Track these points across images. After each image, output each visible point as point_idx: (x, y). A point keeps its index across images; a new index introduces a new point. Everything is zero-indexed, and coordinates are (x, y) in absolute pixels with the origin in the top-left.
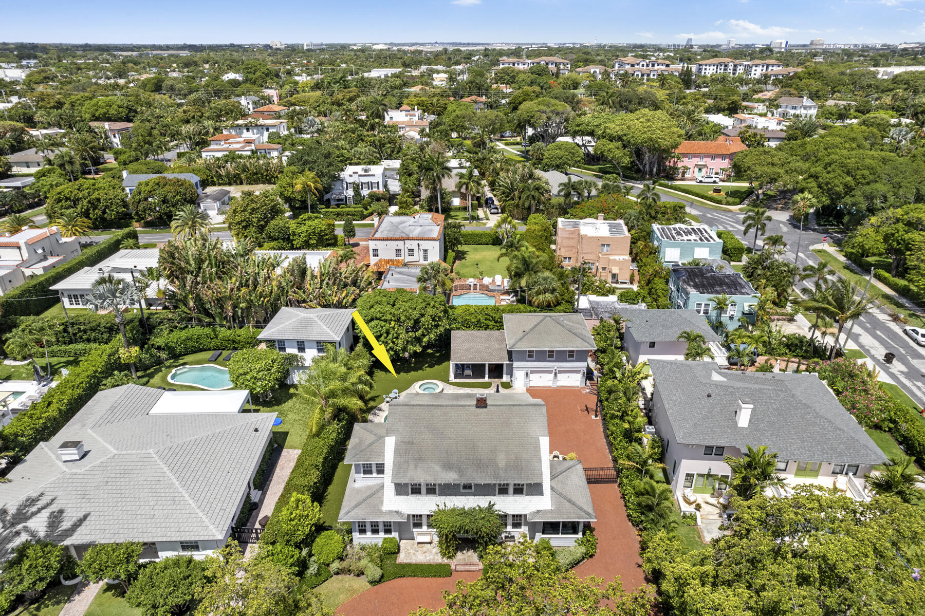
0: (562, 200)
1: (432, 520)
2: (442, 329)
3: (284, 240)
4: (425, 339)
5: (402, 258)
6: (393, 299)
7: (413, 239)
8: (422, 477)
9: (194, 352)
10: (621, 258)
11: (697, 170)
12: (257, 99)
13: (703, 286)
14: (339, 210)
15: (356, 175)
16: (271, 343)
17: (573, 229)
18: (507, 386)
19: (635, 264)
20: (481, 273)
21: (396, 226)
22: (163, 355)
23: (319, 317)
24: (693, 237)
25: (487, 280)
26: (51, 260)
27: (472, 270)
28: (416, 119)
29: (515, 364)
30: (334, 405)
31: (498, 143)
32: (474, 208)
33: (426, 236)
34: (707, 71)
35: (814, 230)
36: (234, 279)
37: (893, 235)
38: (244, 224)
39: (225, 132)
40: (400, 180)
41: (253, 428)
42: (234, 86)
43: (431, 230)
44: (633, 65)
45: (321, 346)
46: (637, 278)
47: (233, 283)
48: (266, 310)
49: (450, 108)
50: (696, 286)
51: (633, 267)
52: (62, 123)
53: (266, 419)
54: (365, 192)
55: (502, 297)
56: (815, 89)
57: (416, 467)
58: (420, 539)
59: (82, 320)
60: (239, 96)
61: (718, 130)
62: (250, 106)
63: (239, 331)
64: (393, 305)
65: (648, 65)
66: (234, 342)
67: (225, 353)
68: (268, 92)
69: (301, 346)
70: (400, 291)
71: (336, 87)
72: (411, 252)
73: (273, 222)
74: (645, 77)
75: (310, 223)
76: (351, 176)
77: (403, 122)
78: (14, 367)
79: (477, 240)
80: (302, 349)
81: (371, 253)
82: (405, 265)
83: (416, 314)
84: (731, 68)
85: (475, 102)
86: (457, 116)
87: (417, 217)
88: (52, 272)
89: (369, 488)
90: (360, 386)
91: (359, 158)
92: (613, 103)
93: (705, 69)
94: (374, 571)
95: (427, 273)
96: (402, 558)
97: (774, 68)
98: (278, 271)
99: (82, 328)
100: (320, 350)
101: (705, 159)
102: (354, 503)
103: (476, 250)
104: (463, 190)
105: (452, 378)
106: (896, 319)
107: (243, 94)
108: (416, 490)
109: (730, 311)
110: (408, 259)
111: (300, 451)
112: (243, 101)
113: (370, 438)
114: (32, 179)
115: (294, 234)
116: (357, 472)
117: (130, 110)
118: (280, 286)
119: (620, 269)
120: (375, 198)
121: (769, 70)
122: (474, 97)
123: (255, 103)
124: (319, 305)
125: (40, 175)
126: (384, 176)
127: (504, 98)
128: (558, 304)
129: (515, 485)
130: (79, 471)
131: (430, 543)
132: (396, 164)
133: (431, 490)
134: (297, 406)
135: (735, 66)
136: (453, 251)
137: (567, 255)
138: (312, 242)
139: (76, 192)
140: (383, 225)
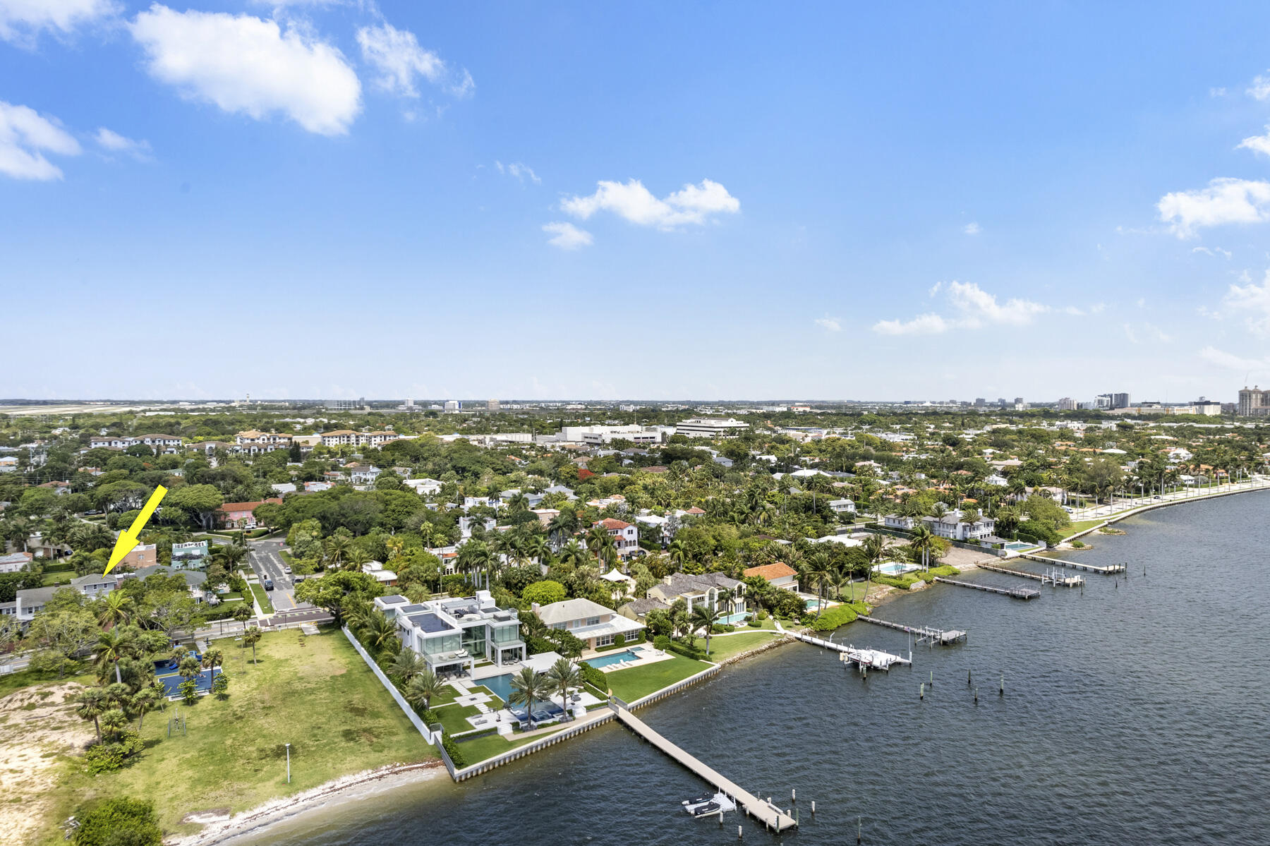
10: (151, 561)
11: (242, 522)
24: (194, 546)
44: (253, 440)
49: (26, 493)
74: (263, 451)
85: (57, 487)
87: (12, 555)
101: (247, 514)
122: (54, 482)
127: (91, 481)
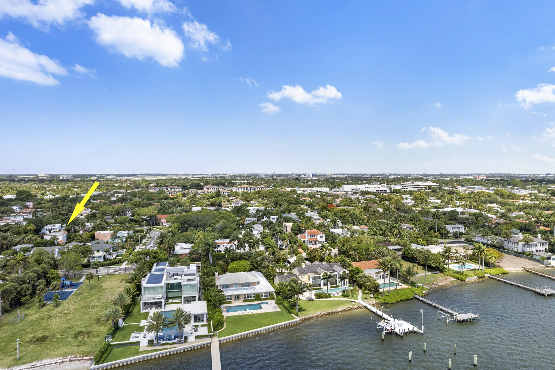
12: (22, 206)
15: (50, 226)
39: (5, 218)
42: (10, 202)
44: (208, 189)
54: (52, 231)
60: (13, 206)
62: (18, 209)
65: (214, 188)
68: (27, 203)
76: (48, 227)
107: (15, 205)
112: (14, 208)
123: (20, 208)
135: (250, 188)
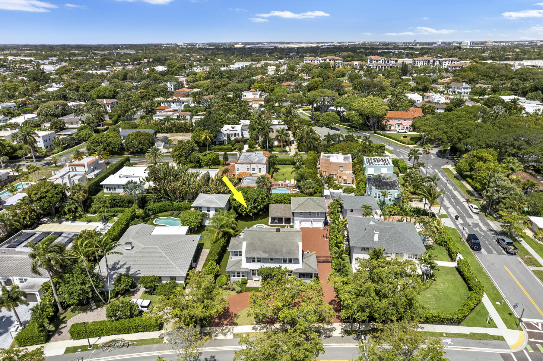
0: (326, 142)
1: (260, 272)
2: (266, 203)
3: (196, 162)
4: (259, 207)
5: (250, 172)
6: (246, 191)
7: (254, 164)
8: (255, 255)
9: (163, 212)
10: (348, 172)
11: (397, 126)
12: (176, 83)
13: (379, 186)
14: (220, 147)
15: (229, 130)
16: (196, 208)
17: (327, 159)
18: (292, 227)
19: (354, 175)
20: (285, 179)
21: (247, 157)
22: (150, 213)
23: (216, 198)
24: (381, 163)
25: (287, 182)
26: (96, 172)
27: (281, 177)
28: (258, 96)
29: (295, 218)
30: (223, 231)
31: (299, 109)
32: (284, 146)
33: (260, 162)
34: (418, 64)
35: (447, 158)
36: (180, 182)
37: (472, 163)
38: (179, 155)
39: (162, 105)
40: (249, 132)
41: (192, 240)
42: (163, 75)
43: (263, 159)
44: (377, 61)
45: (217, 209)
46: (355, 181)
47: (180, 183)
48: (193, 194)
49: (275, 90)
50: (376, 186)
51: (353, 176)
52: (81, 98)
53: (197, 238)
54: (233, 138)
55: (294, 190)
56: (472, 77)
57: (253, 252)
58: (255, 279)
59: (117, 198)
61: (412, 103)
62: (172, 87)
63: (181, 203)
64: (246, 193)
65: (385, 61)
66: (179, 207)
67: (176, 212)
68: (181, 79)
69: (209, 209)
70: (249, 187)
71: (217, 77)
72: (254, 169)
73: (192, 155)
74: (383, 68)
75: (209, 155)
76: (226, 131)
77: (251, 99)
78: (91, 217)
79: (284, 162)
80: (209, 211)
81: (236, 169)
82: (251, 175)
83: (255, 197)
84: (431, 62)
85: (289, 85)
86: (279, 95)
87: (257, 153)
88: (99, 177)
89: (236, 260)
90: (233, 225)
91: (230, 120)
92: (360, 87)
93: (417, 63)
94: (238, 289)
95: (260, 180)
96: (248, 285)
97: (455, 62)
98: (198, 178)
99: (118, 201)
100: (216, 211)
101: (401, 121)
102: (231, 265)
103: (284, 167)
104: (279, 138)
105: (269, 224)
106: (468, 201)
107: (168, 81)
108: (253, 261)
109: (389, 197)
110: (252, 172)
111: (209, 250)
112: (169, 85)
113: (237, 243)
114: (76, 130)
115: (202, 160)
116: (232, 255)
117: (115, 92)
118: (199, 185)
119: (347, 177)
120: (237, 141)
121: (453, 63)
122: (288, 83)
123: (174, 86)
124: (215, 192)
125: (81, 129)
126: (242, 130)
127: (304, 82)
128: (315, 193)
129: (289, 259)
130: (132, 252)
131: (258, 281)
132: (247, 122)
133: (259, 261)
134: (207, 233)
135: (434, 61)
136: (273, 168)
137: (325, 170)
138: (210, 164)
139: (101, 139)
140: (241, 156)
